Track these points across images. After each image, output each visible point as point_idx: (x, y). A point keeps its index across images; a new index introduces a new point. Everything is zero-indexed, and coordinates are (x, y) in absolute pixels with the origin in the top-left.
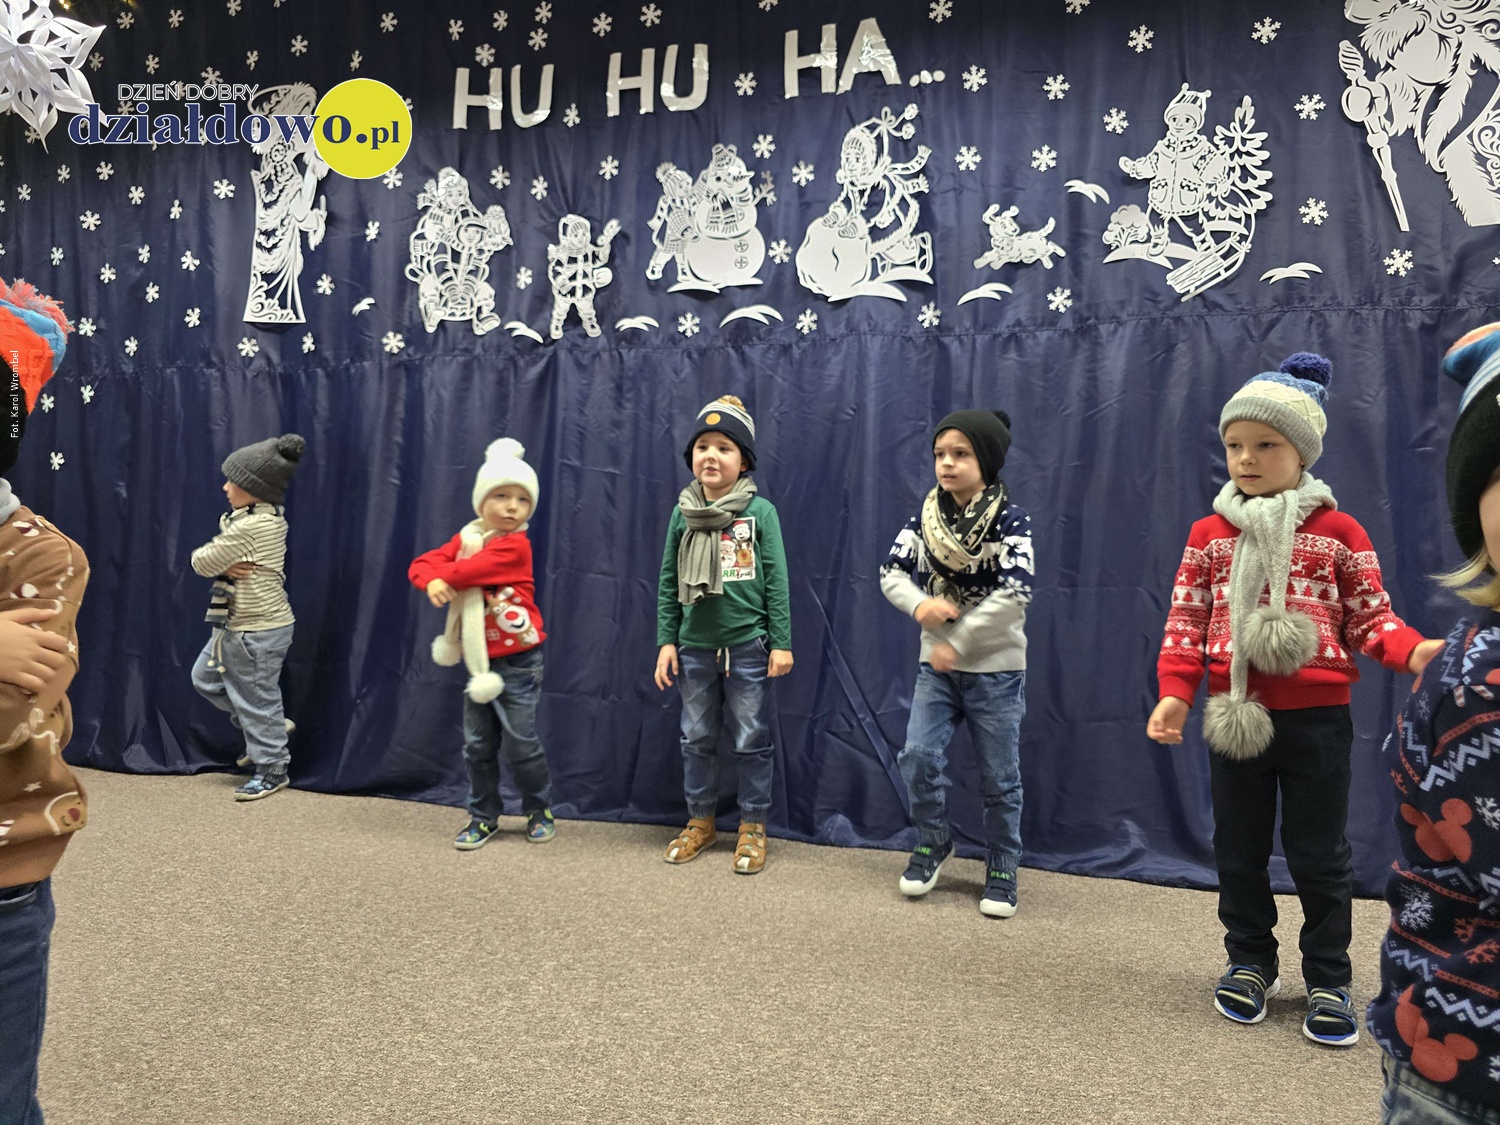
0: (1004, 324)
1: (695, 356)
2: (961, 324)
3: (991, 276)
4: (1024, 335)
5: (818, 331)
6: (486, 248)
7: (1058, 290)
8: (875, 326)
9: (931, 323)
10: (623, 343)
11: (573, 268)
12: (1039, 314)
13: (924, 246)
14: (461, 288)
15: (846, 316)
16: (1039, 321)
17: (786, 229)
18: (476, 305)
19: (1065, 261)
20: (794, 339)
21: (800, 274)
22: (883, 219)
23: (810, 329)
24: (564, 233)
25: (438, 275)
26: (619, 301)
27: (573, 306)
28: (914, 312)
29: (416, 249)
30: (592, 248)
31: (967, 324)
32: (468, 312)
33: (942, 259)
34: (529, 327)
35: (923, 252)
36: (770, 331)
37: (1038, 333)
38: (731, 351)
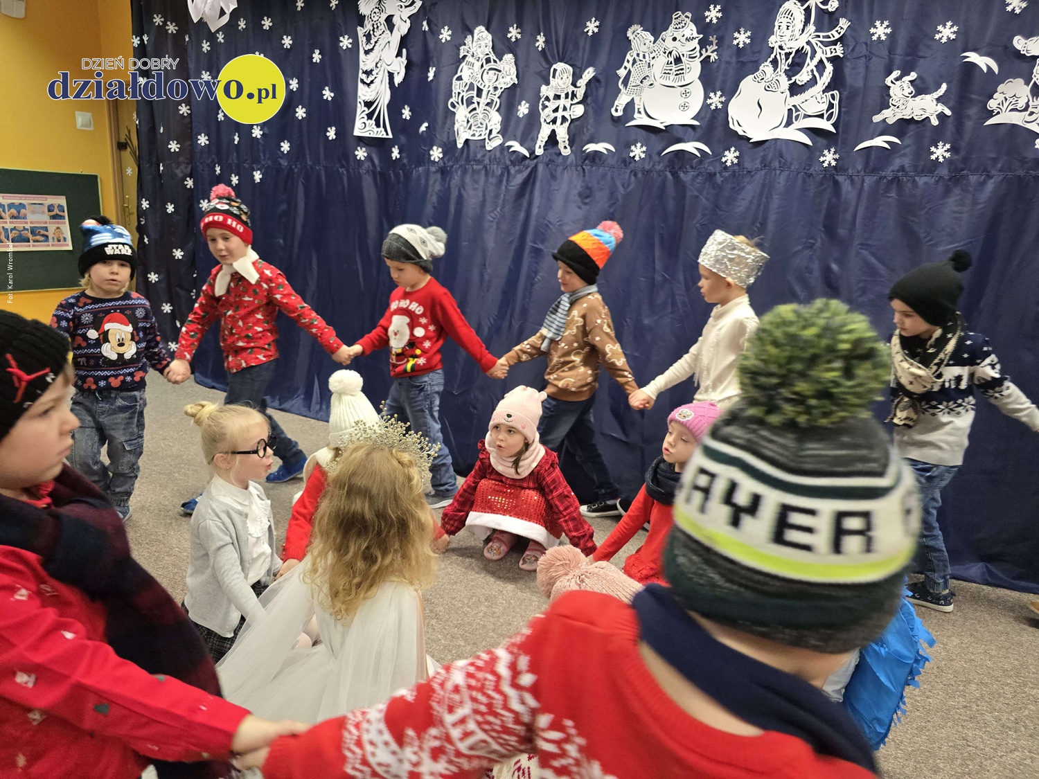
0: (891, 168)
1: (640, 175)
2: (854, 166)
3: (885, 129)
4: (905, 179)
5: (738, 164)
6: (499, 87)
7: (941, 144)
8: (784, 164)
9: (830, 164)
10: (587, 161)
11: (557, 103)
12: (922, 163)
13: (832, 101)
14: (481, 116)
15: (762, 154)
16: (920, 168)
17: (724, 82)
18: (489, 128)
19: (951, 120)
20: (718, 169)
21: (730, 119)
22: (803, 77)
23: (732, 162)
24: (554, 77)
25: (468, 106)
26: (588, 129)
27: (553, 132)
28: (818, 153)
29: (457, 87)
30: (572, 88)
31: (859, 167)
32: (483, 133)
33: (846, 113)
34: (522, 145)
35: (831, 106)
36: (701, 161)
37: (917, 178)
38: (669, 175)
